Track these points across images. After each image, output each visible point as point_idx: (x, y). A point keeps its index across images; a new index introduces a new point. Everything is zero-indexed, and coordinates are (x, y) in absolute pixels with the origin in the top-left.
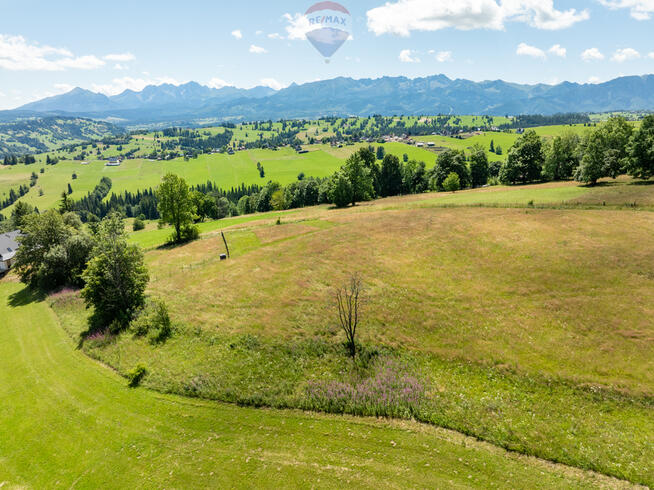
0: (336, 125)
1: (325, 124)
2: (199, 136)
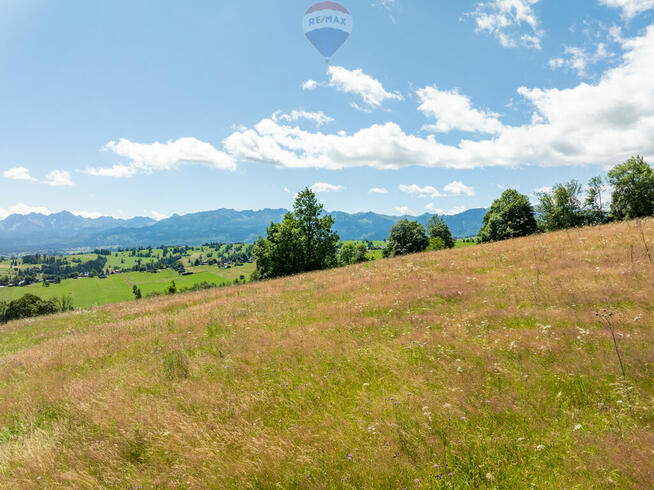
0: (221, 251)
1: (209, 250)
2: (67, 263)
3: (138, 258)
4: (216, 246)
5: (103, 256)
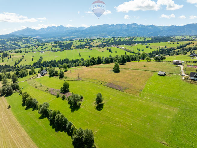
1: (99, 40)
3: (81, 42)
4: (101, 39)
5: (72, 42)
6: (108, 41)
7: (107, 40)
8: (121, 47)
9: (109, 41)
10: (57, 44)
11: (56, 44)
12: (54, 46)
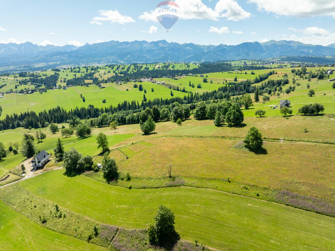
2: (40, 76)
3: (74, 73)
4: (112, 66)
6: (126, 70)
7: (123, 68)
8: (159, 80)
9: (128, 70)
10: (28, 78)
11: (24, 78)
12: (20, 82)
